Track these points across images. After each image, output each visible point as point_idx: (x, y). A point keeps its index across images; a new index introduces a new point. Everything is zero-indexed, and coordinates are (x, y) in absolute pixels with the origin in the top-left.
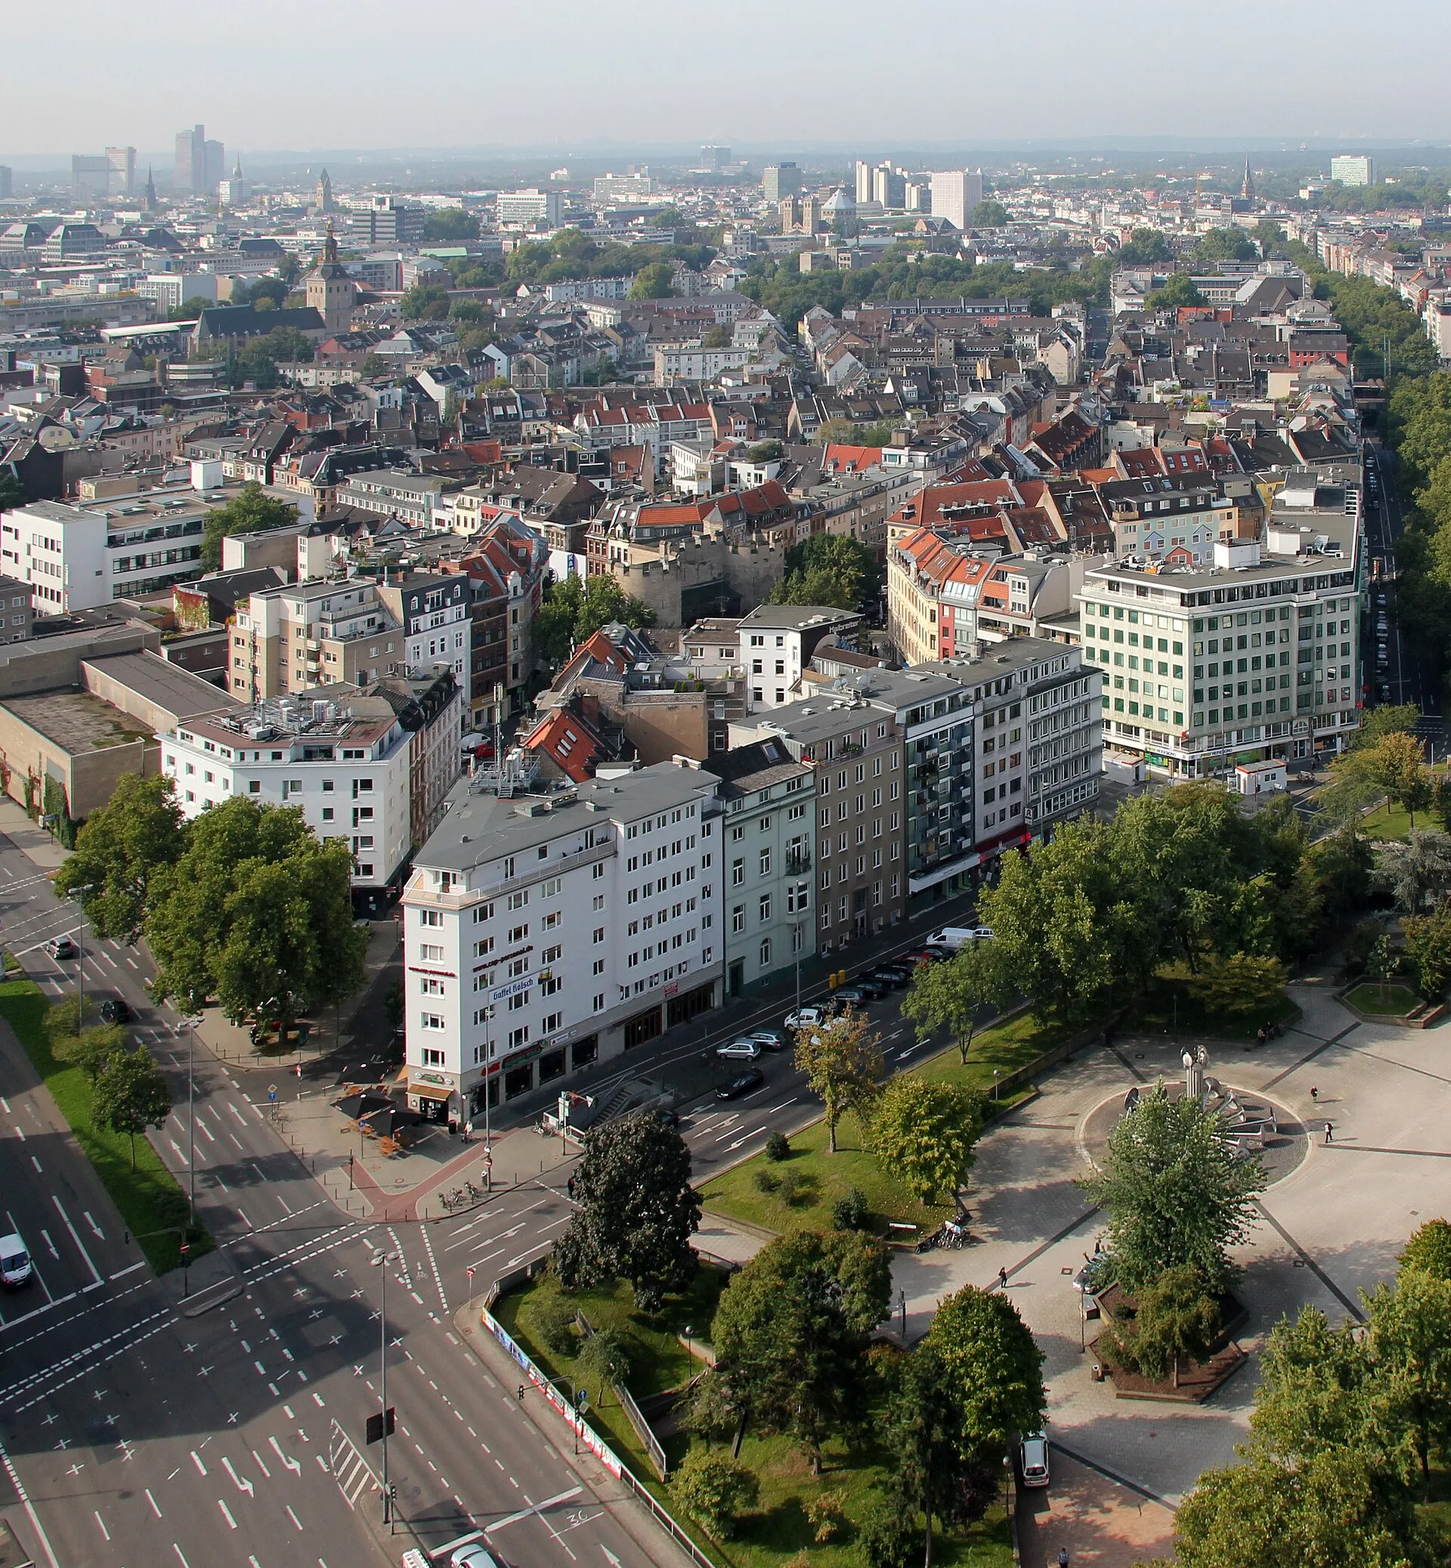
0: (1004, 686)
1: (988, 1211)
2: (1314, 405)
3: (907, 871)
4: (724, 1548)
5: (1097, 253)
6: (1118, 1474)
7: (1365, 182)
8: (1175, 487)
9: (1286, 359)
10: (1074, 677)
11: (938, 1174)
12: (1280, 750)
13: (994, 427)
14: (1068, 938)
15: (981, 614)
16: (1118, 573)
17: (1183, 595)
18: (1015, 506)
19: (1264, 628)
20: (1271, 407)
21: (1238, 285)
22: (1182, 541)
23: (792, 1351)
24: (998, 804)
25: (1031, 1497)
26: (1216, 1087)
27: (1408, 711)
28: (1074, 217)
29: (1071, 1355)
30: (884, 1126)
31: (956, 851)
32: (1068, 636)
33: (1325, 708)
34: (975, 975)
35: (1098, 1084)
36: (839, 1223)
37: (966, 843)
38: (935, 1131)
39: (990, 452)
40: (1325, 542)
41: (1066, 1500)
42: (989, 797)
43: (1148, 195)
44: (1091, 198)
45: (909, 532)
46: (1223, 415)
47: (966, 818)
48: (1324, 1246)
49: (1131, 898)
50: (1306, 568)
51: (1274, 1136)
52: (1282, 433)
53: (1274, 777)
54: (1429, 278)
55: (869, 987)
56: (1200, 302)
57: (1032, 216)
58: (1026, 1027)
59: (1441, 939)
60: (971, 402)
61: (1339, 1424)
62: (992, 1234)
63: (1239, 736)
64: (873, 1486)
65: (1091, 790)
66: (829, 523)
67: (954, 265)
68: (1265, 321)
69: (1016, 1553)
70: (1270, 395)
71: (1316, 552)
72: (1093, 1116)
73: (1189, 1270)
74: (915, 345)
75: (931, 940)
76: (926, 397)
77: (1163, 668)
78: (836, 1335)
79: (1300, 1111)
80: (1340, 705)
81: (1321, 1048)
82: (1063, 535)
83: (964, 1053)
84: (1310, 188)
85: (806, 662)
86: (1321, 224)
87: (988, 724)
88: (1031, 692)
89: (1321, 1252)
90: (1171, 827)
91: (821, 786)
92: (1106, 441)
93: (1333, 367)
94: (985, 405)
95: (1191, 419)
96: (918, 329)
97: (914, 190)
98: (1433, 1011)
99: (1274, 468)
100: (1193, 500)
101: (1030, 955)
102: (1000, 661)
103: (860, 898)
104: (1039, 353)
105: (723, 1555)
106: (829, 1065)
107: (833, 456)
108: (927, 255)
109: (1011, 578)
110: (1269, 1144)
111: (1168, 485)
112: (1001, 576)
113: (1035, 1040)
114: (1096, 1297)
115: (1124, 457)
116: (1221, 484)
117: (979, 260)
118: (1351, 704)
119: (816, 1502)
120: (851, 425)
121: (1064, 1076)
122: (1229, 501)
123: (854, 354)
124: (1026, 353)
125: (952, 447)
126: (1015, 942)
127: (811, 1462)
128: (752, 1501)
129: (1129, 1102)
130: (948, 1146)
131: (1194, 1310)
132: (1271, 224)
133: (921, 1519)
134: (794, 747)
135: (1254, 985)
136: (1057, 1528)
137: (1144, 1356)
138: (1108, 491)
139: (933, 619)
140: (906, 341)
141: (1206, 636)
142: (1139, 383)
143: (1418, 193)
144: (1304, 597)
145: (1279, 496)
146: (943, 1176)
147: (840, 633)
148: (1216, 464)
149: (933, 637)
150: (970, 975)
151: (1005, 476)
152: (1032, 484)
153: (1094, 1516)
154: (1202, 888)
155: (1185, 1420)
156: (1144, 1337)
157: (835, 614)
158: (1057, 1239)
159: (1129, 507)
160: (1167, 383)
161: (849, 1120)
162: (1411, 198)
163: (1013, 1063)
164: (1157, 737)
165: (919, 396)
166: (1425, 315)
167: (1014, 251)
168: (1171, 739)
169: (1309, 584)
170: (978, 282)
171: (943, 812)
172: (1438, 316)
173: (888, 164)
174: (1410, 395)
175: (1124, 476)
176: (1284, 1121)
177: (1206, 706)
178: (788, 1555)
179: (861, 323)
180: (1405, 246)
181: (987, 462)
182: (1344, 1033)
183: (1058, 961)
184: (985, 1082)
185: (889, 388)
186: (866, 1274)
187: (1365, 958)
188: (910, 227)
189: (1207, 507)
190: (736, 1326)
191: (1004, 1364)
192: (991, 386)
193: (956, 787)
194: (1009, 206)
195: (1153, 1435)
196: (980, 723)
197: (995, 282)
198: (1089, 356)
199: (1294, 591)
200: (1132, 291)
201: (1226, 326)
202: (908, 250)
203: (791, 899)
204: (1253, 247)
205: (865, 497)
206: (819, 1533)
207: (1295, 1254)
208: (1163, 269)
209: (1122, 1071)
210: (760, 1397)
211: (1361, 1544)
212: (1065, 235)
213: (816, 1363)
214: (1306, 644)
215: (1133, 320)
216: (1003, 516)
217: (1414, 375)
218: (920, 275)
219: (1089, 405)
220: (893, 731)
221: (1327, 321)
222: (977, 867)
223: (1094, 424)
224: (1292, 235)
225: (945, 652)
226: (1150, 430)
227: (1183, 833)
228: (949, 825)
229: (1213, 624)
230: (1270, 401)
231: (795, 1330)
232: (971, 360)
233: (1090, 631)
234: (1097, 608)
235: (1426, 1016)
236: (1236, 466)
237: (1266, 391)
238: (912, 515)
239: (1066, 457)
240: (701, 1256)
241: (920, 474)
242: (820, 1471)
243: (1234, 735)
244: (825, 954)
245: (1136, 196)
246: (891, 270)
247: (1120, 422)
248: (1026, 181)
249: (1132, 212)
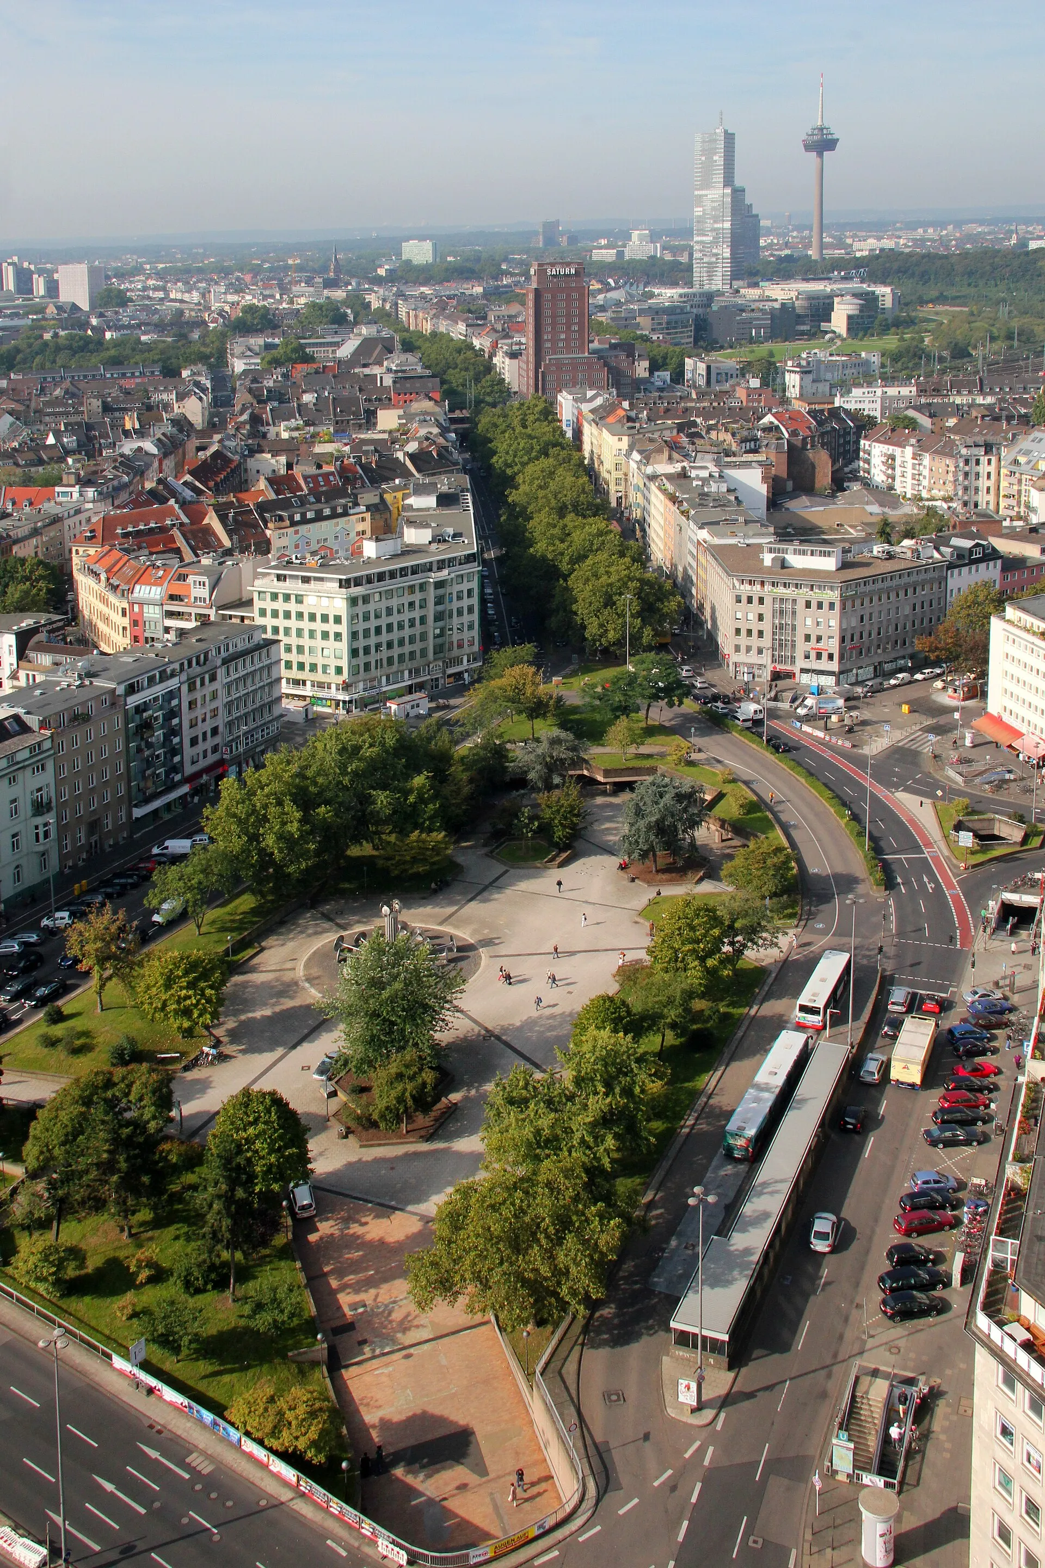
0: (202, 659)
1: (235, 1036)
2: (422, 432)
3: (130, 802)
4: (63, 1303)
5: (212, 325)
6: (369, 1198)
7: (431, 260)
8: (319, 501)
9: (390, 399)
10: (258, 647)
11: (195, 1015)
12: (420, 687)
13: (148, 466)
14: (280, 837)
15: (166, 608)
16: (284, 568)
17: (341, 580)
18: (182, 524)
19: (406, 599)
20: (386, 436)
21: (337, 345)
22: (326, 540)
23: (105, 1156)
24: (201, 746)
25: (304, 1225)
26: (405, 927)
27: (528, 649)
28: (186, 297)
29: (322, 1123)
30: (148, 988)
31: (169, 783)
32: (242, 619)
33: (456, 652)
34: (206, 871)
35: (309, 936)
36: (115, 1061)
37: (178, 777)
38: (192, 985)
39: (154, 484)
40: (452, 533)
41: (331, 1222)
42: (194, 742)
43: (248, 278)
44: (199, 281)
45: (92, 551)
46: (346, 445)
47: (177, 759)
48: (505, 1023)
49: (327, 803)
50: (438, 553)
51: (455, 954)
52: (400, 455)
53: (418, 706)
54: (496, 331)
55: (109, 890)
56: (308, 359)
57: (149, 298)
58: (247, 902)
59: (570, 806)
60: (128, 447)
61: (556, 1138)
62: (240, 1051)
63: (388, 679)
64: (177, 1238)
65: (273, 729)
66: (15, 549)
67: (87, 341)
68: (367, 371)
69: (298, 1265)
70: (379, 427)
71: (445, 541)
72: (309, 959)
73: (410, 1054)
74: (66, 405)
75: (155, 851)
76: (84, 445)
77: (325, 635)
78: (141, 1139)
79: (472, 936)
80: (466, 649)
81: (481, 891)
82: (227, 543)
83: (199, 927)
84: (387, 267)
85: (21, 655)
86: (400, 294)
87: (192, 688)
88: (225, 662)
89: (503, 1028)
90: (357, 749)
91: (56, 747)
92: (246, 470)
93: (432, 403)
94: (140, 449)
95: (319, 449)
96: (67, 392)
97: (41, 280)
98: (564, 855)
99: (397, 481)
100: (334, 509)
101: (250, 851)
102: (198, 641)
103: (94, 826)
104: (176, 406)
105: (59, 1307)
106: (97, 950)
107: (10, 496)
108: (62, 333)
109: (191, 579)
110: (450, 961)
111: (312, 499)
112: (183, 577)
113: (253, 911)
114: (333, 1082)
115: (271, 481)
116: (356, 496)
117: (108, 335)
118: (476, 648)
119: (134, 1258)
120: (19, 471)
121: (281, 934)
122: (363, 508)
123: (11, 414)
124: (167, 407)
125: (116, 483)
126: (237, 844)
127: (122, 1230)
128: (82, 1265)
129: (337, 946)
130: (203, 995)
131: (420, 1081)
132: (357, 296)
133: (226, 1255)
134: (32, 721)
135: (428, 853)
136: (328, 1243)
137: (383, 1116)
138: (263, 508)
139: (124, 614)
140: (56, 402)
141: (361, 609)
142: (268, 424)
143: (477, 267)
144: (439, 574)
145: (407, 502)
146: (200, 1015)
147: (49, 632)
148: (347, 480)
149: (124, 629)
150: (202, 871)
151: (172, 502)
152: (194, 507)
153: (355, 1229)
154: (384, 788)
155: (416, 1155)
156: (382, 1104)
157: (43, 618)
158: (294, 1047)
159: (281, 519)
160: (293, 423)
161: (115, 988)
162: (472, 271)
163: (239, 929)
164: (321, 685)
165: (79, 446)
166: (495, 360)
167: (139, 326)
168: (333, 686)
169: (441, 565)
170: (113, 352)
171: (158, 757)
172: (507, 360)
173: (16, 259)
174: (495, 419)
175: (272, 496)
176: (460, 944)
177: (362, 659)
178: (114, 1298)
179: (13, 390)
180: (473, 308)
181: (152, 492)
182: (497, 879)
183: (272, 854)
184: (218, 946)
185: (51, 440)
186: (154, 1092)
187: (510, 825)
188: (41, 310)
189: (345, 514)
190: (47, 1146)
191: (281, 1137)
192: (141, 433)
193: (167, 737)
194: (128, 290)
195: (392, 1168)
196: (185, 688)
197: (128, 352)
198: (216, 406)
199: (430, 570)
200: (249, 353)
201: (334, 377)
202: (44, 329)
203: (37, 834)
204: (346, 315)
205: (45, 526)
206: (140, 1278)
207: (483, 1032)
208: (273, 335)
209: (326, 925)
210: (78, 1192)
211: (583, 1214)
212: (181, 313)
213: (125, 1161)
214: (440, 608)
215: (254, 377)
216: (176, 533)
217: (494, 405)
218: (58, 349)
219: (231, 444)
220: (114, 700)
221: (419, 369)
222: (186, 794)
223: (237, 458)
224: (375, 304)
225: (136, 639)
226: (283, 459)
227: (368, 752)
228: (163, 765)
229: (366, 599)
230: (384, 432)
231: (107, 1141)
232: (117, 414)
233: (263, 613)
234: (268, 596)
235: (559, 860)
236: (363, 482)
237: (375, 424)
238: (94, 537)
239: (216, 484)
240: (5, 1102)
241: (90, 506)
242: (131, 1235)
243: (384, 679)
244: (67, 871)
245: (238, 279)
246: (30, 346)
247: (258, 456)
248: (138, 270)
249: (238, 291)
